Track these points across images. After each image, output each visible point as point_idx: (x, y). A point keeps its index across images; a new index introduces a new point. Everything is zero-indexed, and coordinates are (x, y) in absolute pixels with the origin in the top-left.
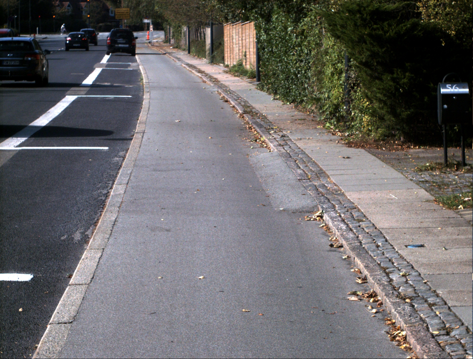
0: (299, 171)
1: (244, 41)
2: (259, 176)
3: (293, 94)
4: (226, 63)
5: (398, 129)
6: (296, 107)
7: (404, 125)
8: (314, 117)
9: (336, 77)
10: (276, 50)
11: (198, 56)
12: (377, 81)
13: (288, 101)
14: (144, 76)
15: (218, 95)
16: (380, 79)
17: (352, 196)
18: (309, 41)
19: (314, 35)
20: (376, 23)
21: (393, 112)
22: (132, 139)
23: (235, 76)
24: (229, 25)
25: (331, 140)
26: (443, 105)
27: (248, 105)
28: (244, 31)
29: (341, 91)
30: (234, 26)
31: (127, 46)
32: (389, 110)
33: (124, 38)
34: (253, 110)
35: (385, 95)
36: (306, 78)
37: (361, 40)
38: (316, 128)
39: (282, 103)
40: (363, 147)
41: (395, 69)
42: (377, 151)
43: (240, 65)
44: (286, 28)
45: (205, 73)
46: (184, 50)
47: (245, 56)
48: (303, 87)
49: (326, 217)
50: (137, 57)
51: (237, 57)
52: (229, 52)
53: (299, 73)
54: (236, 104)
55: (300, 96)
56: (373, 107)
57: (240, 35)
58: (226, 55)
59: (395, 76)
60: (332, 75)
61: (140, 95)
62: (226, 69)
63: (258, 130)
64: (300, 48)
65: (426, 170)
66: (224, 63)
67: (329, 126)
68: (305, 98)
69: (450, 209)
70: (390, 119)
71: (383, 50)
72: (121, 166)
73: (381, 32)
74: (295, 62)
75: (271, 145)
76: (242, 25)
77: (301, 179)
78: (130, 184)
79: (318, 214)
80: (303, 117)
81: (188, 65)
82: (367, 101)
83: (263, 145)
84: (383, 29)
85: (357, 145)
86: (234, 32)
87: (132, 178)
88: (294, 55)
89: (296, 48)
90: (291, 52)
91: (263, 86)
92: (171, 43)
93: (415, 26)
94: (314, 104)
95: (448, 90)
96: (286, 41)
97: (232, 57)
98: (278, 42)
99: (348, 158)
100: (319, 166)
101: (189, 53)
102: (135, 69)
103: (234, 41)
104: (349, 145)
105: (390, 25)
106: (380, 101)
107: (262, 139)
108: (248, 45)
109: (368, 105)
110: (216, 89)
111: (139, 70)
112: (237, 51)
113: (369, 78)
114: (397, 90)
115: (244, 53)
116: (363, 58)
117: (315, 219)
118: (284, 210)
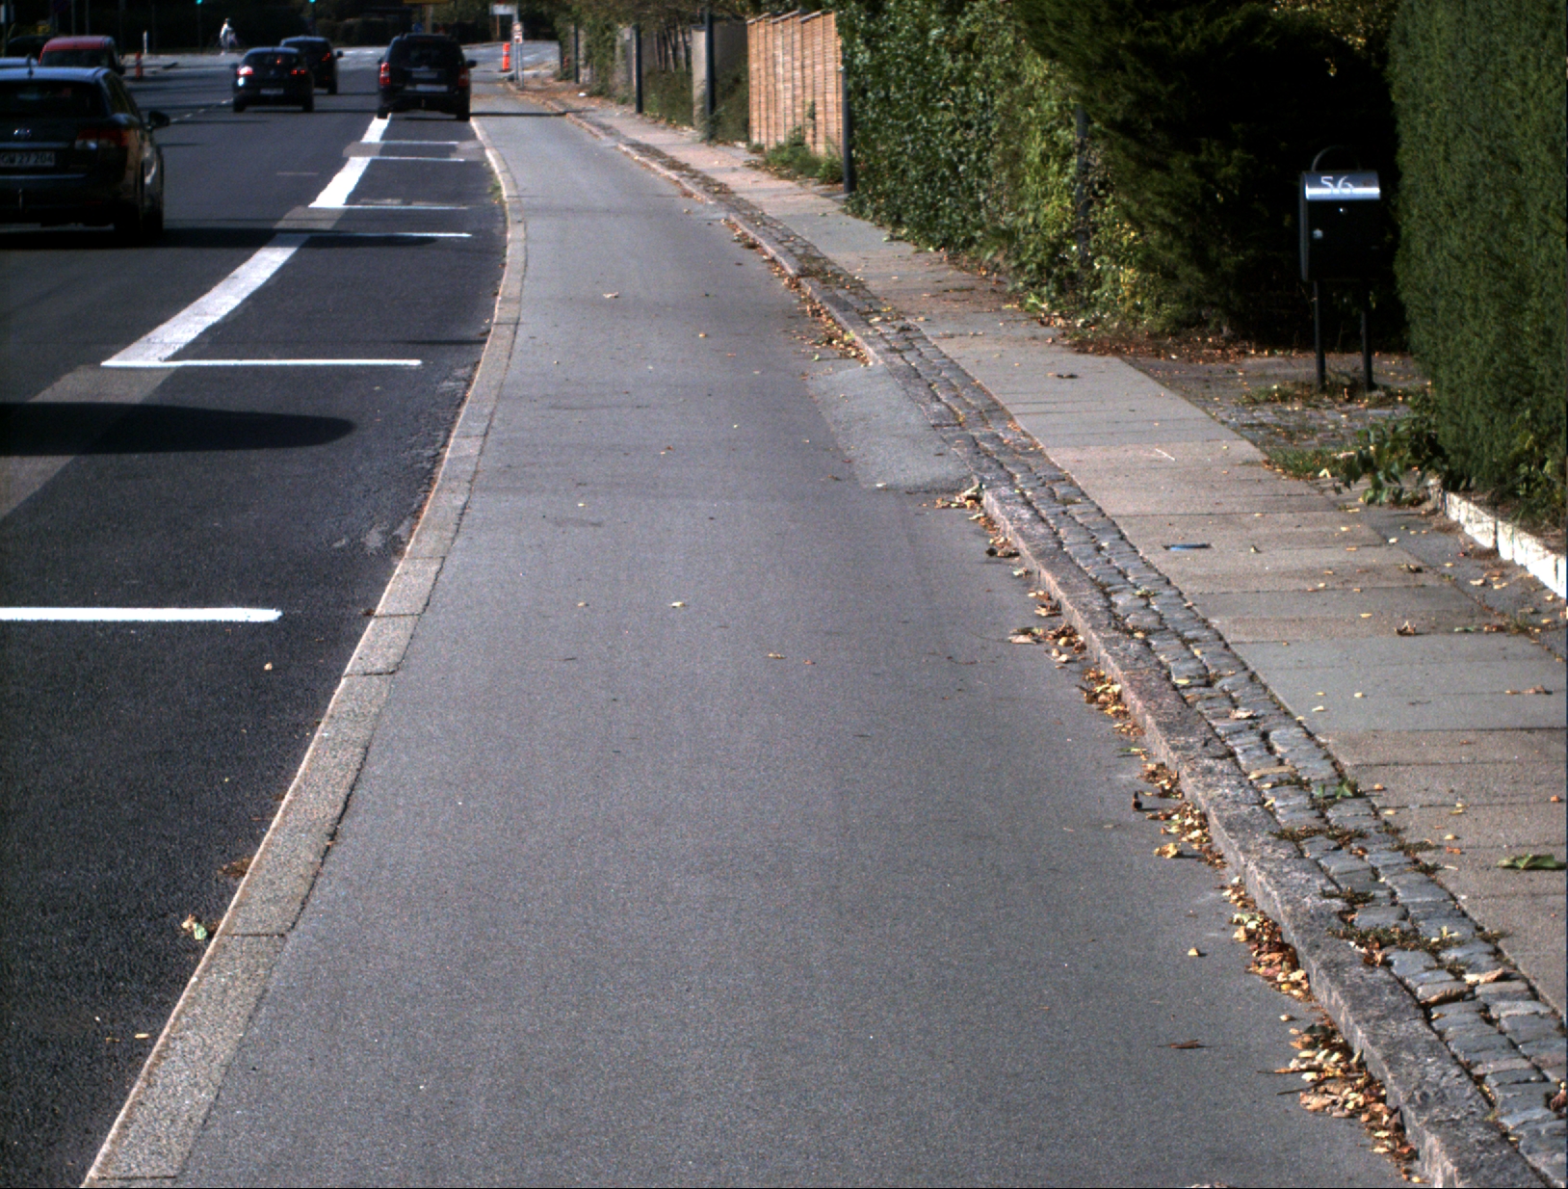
0: (936, 407)
1: (808, 71)
2: (828, 421)
3: (946, 221)
4: (755, 140)
5: (1213, 305)
6: (952, 259)
7: (1231, 293)
8: (998, 282)
9: (1056, 167)
10: (899, 96)
11: (669, 121)
12: (1155, 173)
13: (930, 241)
14: (501, 179)
15: (729, 230)
16: (1163, 167)
17: (1062, 457)
18: (986, 66)
19: (1000, 50)
20: (1150, 18)
21: (1199, 256)
22: (484, 342)
23: (782, 177)
24: (762, 24)
25: (1034, 338)
26: (1311, 228)
27: (816, 254)
28: (808, 42)
29: (1068, 204)
30: (780, 26)
31: (443, 88)
32: (1188, 251)
33: (432, 66)
34: (829, 268)
35: (1176, 211)
36: (981, 175)
37: (1111, 62)
38: (999, 309)
39: (914, 248)
40: (1117, 352)
41: (1204, 140)
42: (1154, 361)
43: (797, 144)
44: (924, 31)
45: (690, 171)
46: (624, 102)
47: (813, 116)
48: (971, 200)
49: (988, 498)
50: (474, 123)
51: (789, 120)
52: (763, 106)
53: (961, 161)
54: (779, 252)
55: (964, 227)
56: (1147, 244)
57: (798, 54)
58: (754, 115)
59: (1203, 157)
60: (1042, 161)
61: (496, 231)
62: (755, 157)
63: (839, 317)
64: (963, 89)
65: (1267, 401)
66: (748, 140)
67: (1034, 305)
68: (979, 233)
69: (1298, 477)
70: (1191, 276)
71: (1171, 88)
72: (463, 399)
73: (1163, 40)
74: (949, 129)
75: (869, 351)
76: (803, 22)
77: (940, 425)
78: (492, 436)
79: (968, 492)
80: (968, 284)
81: (636, 146)
82: (1131, 229)
83: (850, 354)
84: (1168, 32)
85: (1101, 349)
86: (779, 42)
87: (495, 423)
88: (946, 108)
89: (953, 88)
90: (939, 100)
91: (862, 203)
92: (581, 79)
93: (1256, 22)
94: (1001, 248)
95: (1322, 190)
96: (925, 68)
97: (772, 122)
98: (902, 72)
99: (1072, 376)
100: (989, 396)
101: (640, 110)
102: (474, 158)
103: (780, 70)
104: (1081, 347)
105: (1187, 22)
106: (1164, 226)
107: (846, 338)
108: (820, 80)
109: (1135, 239)
110: (723, 215)
111: (486, 160)
112: (789, 102)
113: (1133, 165)
114: (1209, 196)
115: (807, 108)
116: (1116, 111)
117: (961, 506)
118: (886, 489)
